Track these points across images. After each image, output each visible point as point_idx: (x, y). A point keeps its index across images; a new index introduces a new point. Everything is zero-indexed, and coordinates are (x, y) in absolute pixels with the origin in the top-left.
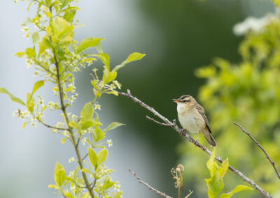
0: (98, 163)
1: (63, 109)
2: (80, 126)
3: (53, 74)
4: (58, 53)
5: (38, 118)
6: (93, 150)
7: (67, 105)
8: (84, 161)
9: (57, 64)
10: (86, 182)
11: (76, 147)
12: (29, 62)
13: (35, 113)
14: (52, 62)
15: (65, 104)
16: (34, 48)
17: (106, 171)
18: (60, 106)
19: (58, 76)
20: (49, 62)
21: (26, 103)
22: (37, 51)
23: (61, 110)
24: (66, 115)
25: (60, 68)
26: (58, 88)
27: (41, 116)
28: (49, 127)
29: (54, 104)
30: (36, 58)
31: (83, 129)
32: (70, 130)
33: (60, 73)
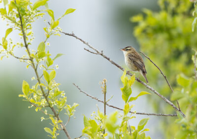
0: (50, 80)
1: (26, 46)
2: (38, 56)
3: (18, 24)
4: (21, 11)
5: (10, 53)
6: (47, 71)
7: (29, 44)
8: (41, 79)
9: (20, 18)
10: (43, 92)
11: (36, 70)
12: (2, 17)
13: (8, 49)
14: (18, 17)
15: (27, 43)
16: (5, 8)
17: (55, 85)
18: (24, 45)
19: (22, 25)
20: (16, 17)
21: (2, 43)
22: (7, 10)
23: (25, 48)
24: (28, 50)
25: (22, 20)
26: (22, 33)
27: (12, 52)
28: (17, 58)
29: (20, 43)
30: (7, 15)
31: (39, 58)
32: (31, 59)
33: (23, 23)
